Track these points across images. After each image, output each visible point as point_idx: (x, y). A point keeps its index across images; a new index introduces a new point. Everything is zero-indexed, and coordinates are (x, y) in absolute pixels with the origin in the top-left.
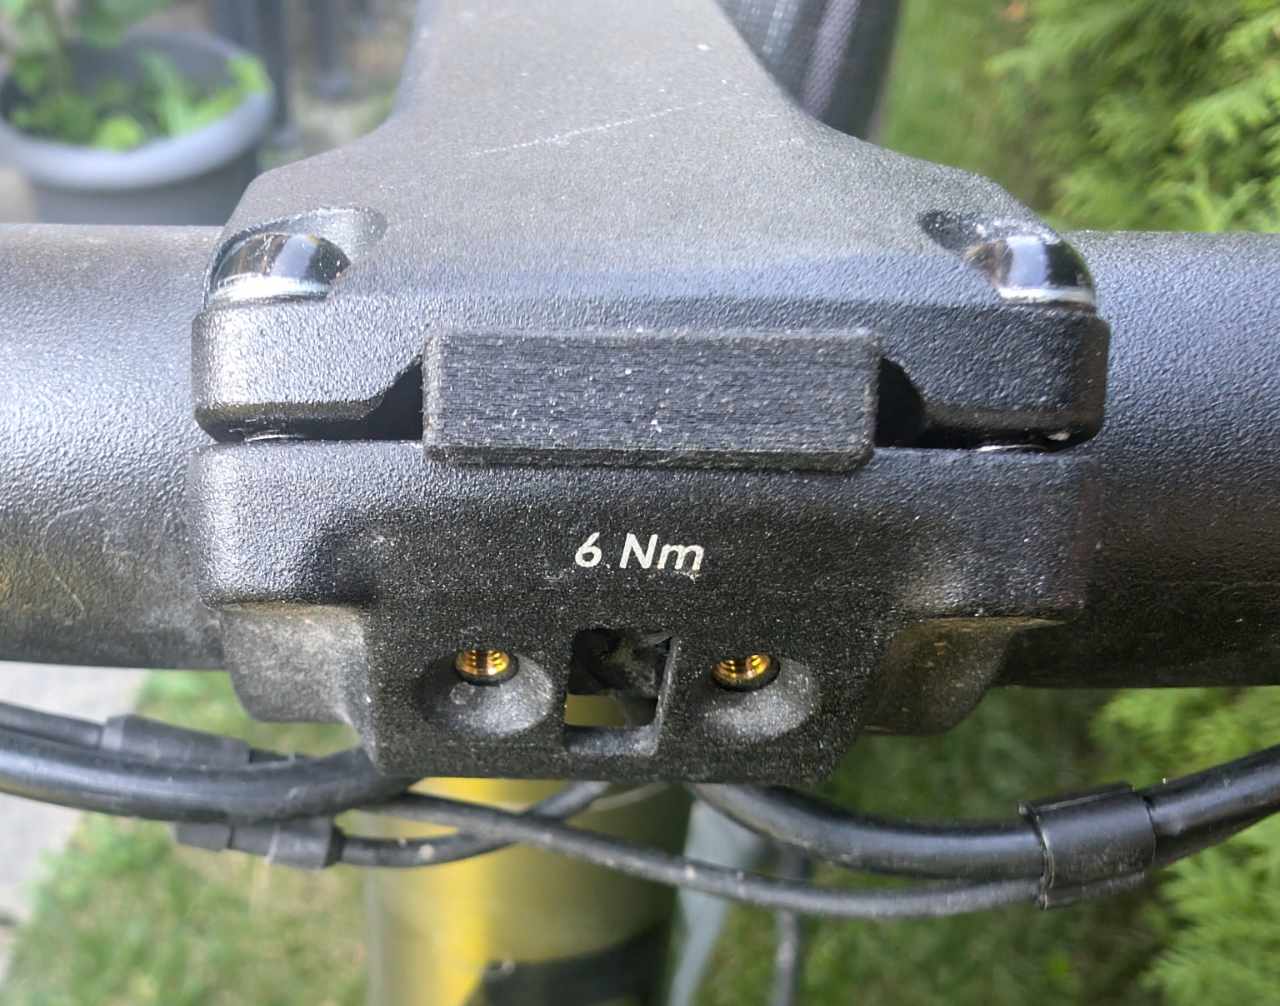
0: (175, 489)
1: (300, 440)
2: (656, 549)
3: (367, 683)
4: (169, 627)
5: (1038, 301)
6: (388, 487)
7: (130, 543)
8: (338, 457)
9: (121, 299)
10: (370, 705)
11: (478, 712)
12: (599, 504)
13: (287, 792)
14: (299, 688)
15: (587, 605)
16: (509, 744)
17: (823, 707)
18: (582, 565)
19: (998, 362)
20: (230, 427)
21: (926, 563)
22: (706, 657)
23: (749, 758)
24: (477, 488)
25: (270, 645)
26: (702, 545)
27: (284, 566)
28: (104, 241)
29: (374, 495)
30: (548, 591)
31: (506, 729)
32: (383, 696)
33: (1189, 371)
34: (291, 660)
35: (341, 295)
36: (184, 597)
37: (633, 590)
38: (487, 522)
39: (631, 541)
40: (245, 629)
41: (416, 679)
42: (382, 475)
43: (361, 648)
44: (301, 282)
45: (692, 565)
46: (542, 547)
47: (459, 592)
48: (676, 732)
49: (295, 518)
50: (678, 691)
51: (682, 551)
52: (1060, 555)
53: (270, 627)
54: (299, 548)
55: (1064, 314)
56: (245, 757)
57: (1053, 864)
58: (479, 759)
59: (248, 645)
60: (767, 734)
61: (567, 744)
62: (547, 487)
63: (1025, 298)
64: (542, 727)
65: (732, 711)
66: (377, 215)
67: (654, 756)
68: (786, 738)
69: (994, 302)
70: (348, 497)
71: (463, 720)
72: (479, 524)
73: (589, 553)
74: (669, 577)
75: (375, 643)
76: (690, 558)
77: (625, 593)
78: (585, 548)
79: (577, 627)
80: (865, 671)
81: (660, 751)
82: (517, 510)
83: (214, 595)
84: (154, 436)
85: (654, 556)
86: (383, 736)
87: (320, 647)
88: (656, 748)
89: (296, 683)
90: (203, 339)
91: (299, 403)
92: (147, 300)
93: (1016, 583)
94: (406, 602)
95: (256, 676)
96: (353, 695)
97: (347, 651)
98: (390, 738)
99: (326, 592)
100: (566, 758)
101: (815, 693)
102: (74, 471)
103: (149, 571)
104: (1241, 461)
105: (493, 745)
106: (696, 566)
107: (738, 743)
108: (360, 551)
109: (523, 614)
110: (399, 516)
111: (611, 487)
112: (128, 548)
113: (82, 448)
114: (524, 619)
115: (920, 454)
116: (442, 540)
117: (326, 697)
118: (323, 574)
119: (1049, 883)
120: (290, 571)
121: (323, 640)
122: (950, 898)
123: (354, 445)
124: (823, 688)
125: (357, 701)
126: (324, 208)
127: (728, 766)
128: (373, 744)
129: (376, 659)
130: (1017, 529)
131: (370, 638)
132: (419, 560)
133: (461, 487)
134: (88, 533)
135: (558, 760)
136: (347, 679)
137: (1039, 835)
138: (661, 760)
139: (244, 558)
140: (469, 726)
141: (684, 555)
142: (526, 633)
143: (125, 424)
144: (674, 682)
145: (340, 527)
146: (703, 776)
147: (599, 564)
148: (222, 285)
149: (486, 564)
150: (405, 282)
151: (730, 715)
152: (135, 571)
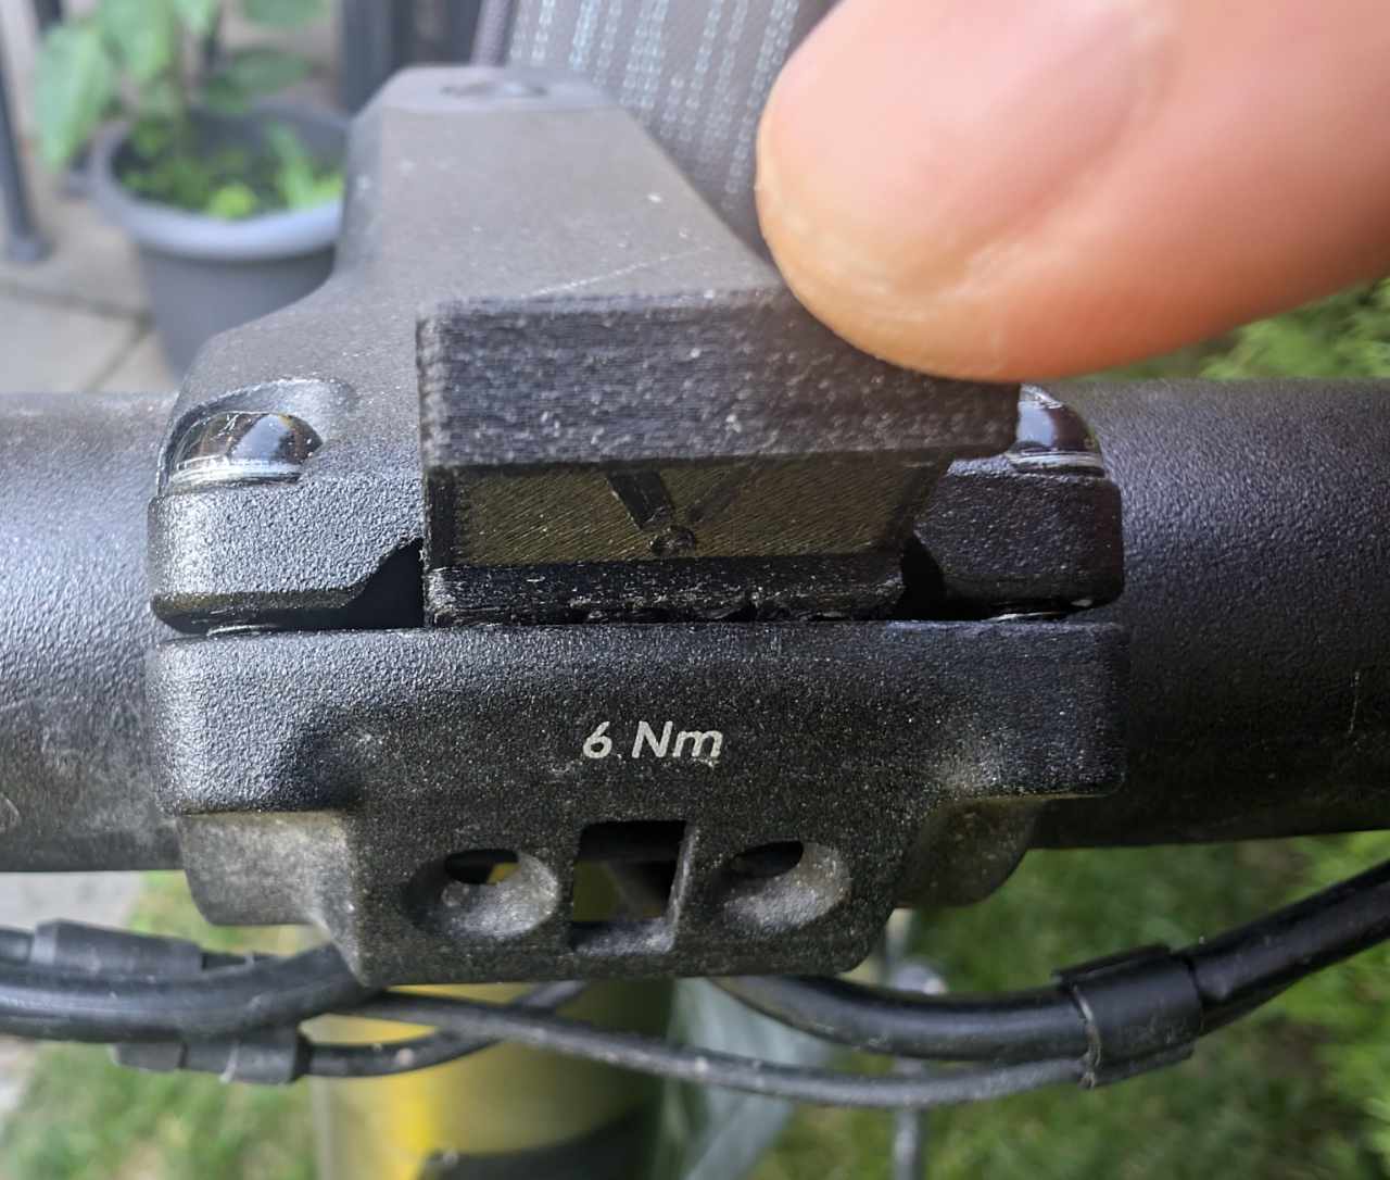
0: (125, 680)
1: (275, 632)
2: (671, 736)
3: (350, 889)
4: (116, 830)
5: (1049, 466)
6: (375, 682)
7: (74, 741)
8: (317, 650)
9: (60, 475)
10: (354, 914)
11: (473, 914)
12: (609, 692)
13: (247, 1000)
14: (268, 892)
15: (596, 797)
16: (509, 948)
17: (854, 892)
18: (591, 756)
19: (1015, 530)
20: (193, 618)
21: (959, 741)
22: (726, 846)
23: (773, 949)
24: (475, 679)
25: (236, 848)
26: (720, 731)
27: (260, 772)
28: (38, 413)
29: (360, 690)
30: (553, 785)
31: (506, 932)
32: (368, 904)
33: (1194, 525)
34: (259, 863)
35: (316, 476)
36: (135, 796)
37: (647, 780)
38: (486, 715)
39: (644, 729)
40: (207, 832)
41: (404, 883)
42: (367, 668)
43: (343, 852)
44: (270, 464)
45: (710, 751)
46: (547, 739)
47: (455, 790)
48: (694, 925)
49: (270, 719)
50: (695, 883)
51: (699, 738)
52: (1098, 727)
53: (236, 829)
54: (276, 751)
55: (1076, 479)
56: (196, 962)
57: (1097, 1041)
58: (475, 965)
59: (209, 850)
60: (793, 922)
61: (573, 944)
62: (551, 676)
63: (1035, 464)
64: (546, 927)
65: (752, 899)
66: (347, 386)
67: (670, 952)
68: (815, 927)
69: (1005, 469)
70: (331, 694)
71: (457, 924)
72: (477, 717)
73: (598, 744)
74: (686, 764)
75: (359, 848)
76: (708, 744)
77: (638, 784)
78: (593, 739)
79: (585, 820)
80: (897, 852)
81: (677, 946)
82: (518, 701)
83: (178, 806)
84: (100, 624)
85: (669, 744)
86: (366, 945)
87: (293, 849)
88: (672, 942)
89: (263, 887)
90: (161, 526)
91: (272, 592)
92: (90, 476)
93: (1056, 759)
94: (395, 803)
95: (219, 883)
96: (330, 900)
97: (323, 853)
98: (375, 949)
99: (308, 798)
100: (572, 959)
101: (843, 878)
102: (10, 665)
103: (95, 771)
104: (1258, 614)
105: (492, 949)
106: (715, 753)
107: (762, 934)
108: (343, 751)
109: (526, 811)
110: (388, 712)
111: (620, 673)
112: (71, 747)
113: (18, 639)
114: (527, 815)
115: (944, 627)
116: (436, 736)
117: (298, 901)
118: (303, 778)
119: (1095, 1061)
120: (267, 777)
121: (297, 841)
122: (989, 1081)
123: (335, 637)
124: (853, 872)
125: (336, 907)
126: (285, 378)
127: (752, 959)
128: (356, 954)
129: (360, 864)
130: (1051, 701)
131: (354, 842)
132: (410, 758)
133: (457, 679)
134: (25, 732)
135: (564, 961)
136: (325, 883)
137: (1078, 1007)
138: (678, 956)
139: (214, 765)
140: (463, 930)
141: (701, 740)
142: (529, 829)
143: (68, 611)
144: (691, 874)
145: (321, 726)
146: (724, 970)
147: (609, 755)
148: (181, 468)
149: (484, 760)
150: (385, 461)
151: (752, 904)
152: (78, 772)
